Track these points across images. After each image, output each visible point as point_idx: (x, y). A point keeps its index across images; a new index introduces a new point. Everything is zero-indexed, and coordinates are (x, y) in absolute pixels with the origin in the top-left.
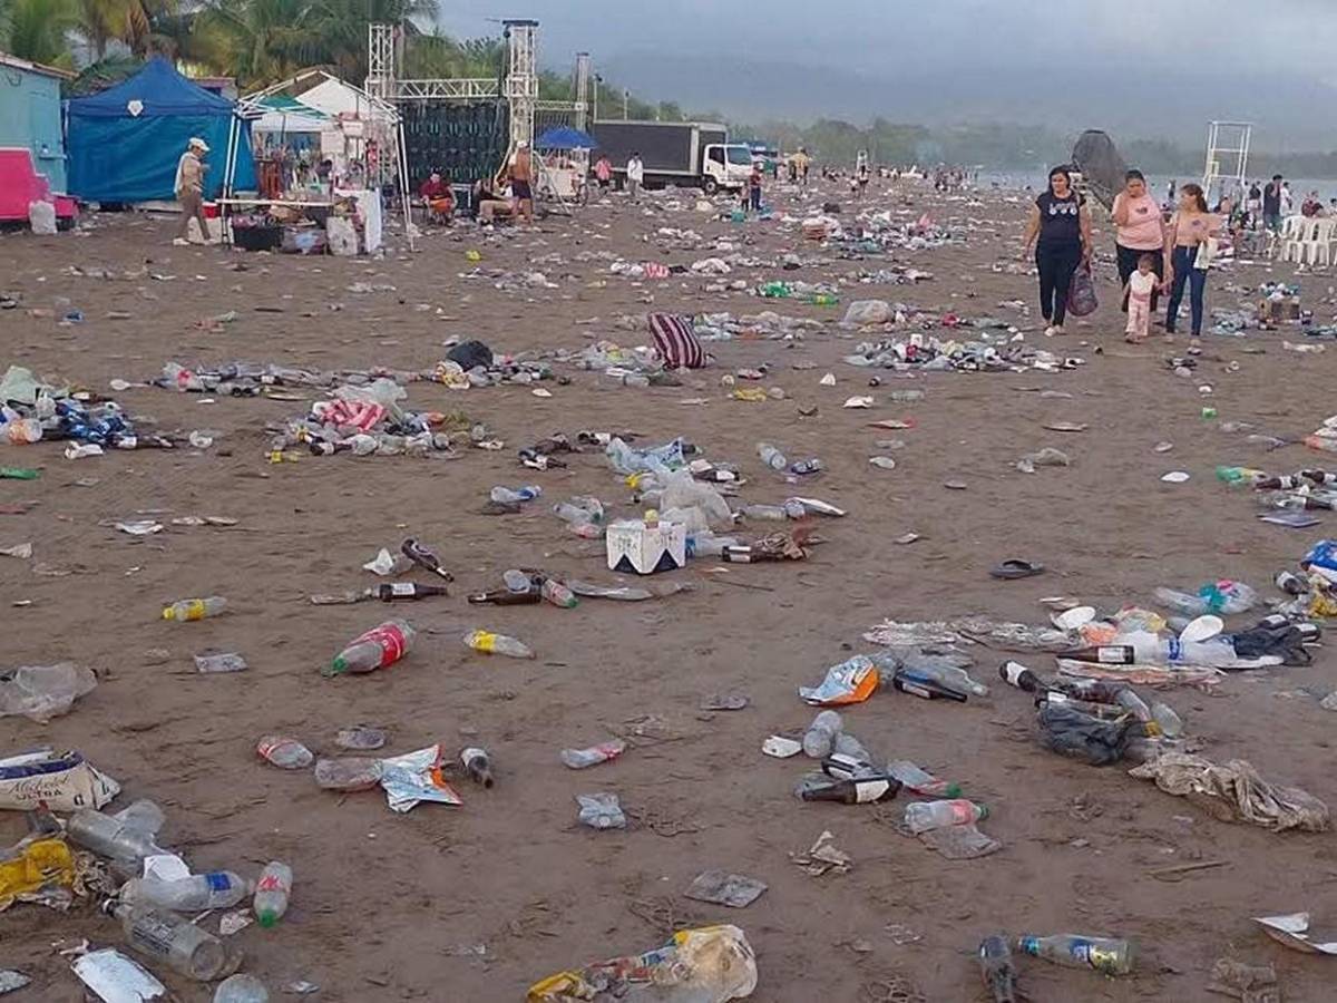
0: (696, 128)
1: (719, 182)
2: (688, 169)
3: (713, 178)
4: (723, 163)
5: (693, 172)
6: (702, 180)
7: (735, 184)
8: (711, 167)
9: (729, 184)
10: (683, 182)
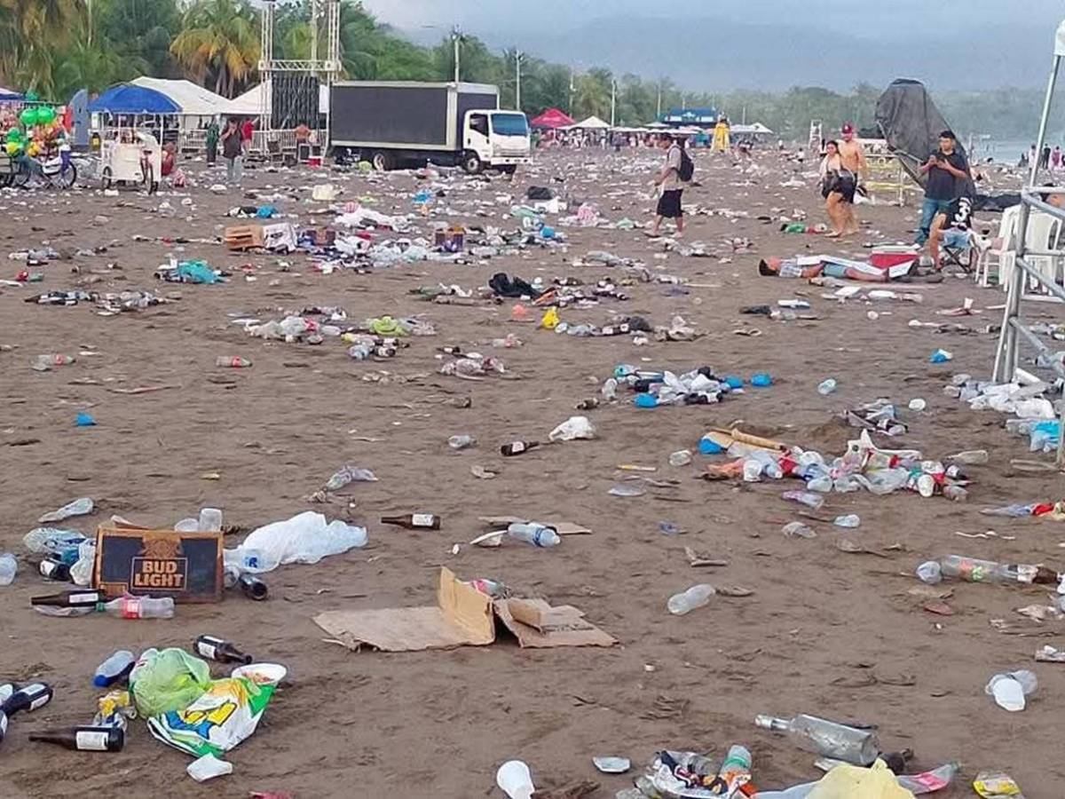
0: (454, 89)
1: (483, 159)
2: (444, 143)
3: (473, 153)
4: (487, 135)
5: (451, 145)
6: (461, 157)
7: (503, 161)
8: (474, 140)
9: (495, 162)
10: (441, 159)
